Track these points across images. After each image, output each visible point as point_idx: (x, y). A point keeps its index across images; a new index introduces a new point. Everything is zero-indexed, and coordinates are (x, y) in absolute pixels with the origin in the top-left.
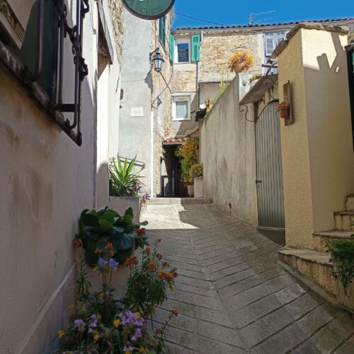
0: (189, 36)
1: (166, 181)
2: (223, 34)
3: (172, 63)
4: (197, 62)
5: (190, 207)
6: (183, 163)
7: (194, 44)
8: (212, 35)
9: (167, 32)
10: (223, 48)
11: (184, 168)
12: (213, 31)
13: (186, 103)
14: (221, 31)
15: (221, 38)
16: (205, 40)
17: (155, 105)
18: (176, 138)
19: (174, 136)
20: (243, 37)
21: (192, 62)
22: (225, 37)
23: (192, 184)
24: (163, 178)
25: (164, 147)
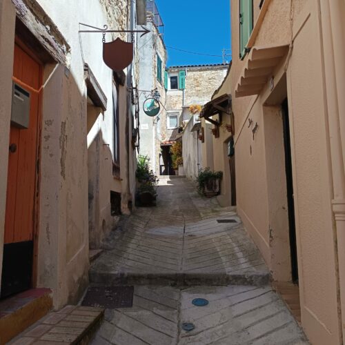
0: (178, 72)
1: (163, 168)
2: (200, 70)
3: (166, 90)
4: (183, 90)
5: (175, 180)
6: (173, 157)
7: (181, 77)
8: (193, 71)
9: (163, 70)
10: (201, 79)
11: (173, 160)
12: (194, 68)
13: (176, 117)
14: (199, 68)
15: (199, 73)
16: (189, 74)
17: (156, 122)
18: (169, 141)
19: (168, 139)
20: (213, 72)
21: (180, 90)
22: (202, 72)
23: (177, 169)
24: (161, 166)
25: (162, 147)
